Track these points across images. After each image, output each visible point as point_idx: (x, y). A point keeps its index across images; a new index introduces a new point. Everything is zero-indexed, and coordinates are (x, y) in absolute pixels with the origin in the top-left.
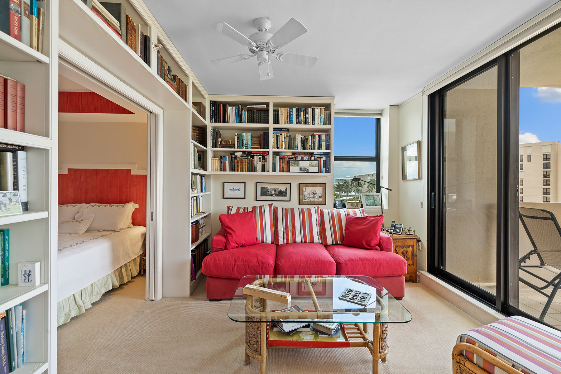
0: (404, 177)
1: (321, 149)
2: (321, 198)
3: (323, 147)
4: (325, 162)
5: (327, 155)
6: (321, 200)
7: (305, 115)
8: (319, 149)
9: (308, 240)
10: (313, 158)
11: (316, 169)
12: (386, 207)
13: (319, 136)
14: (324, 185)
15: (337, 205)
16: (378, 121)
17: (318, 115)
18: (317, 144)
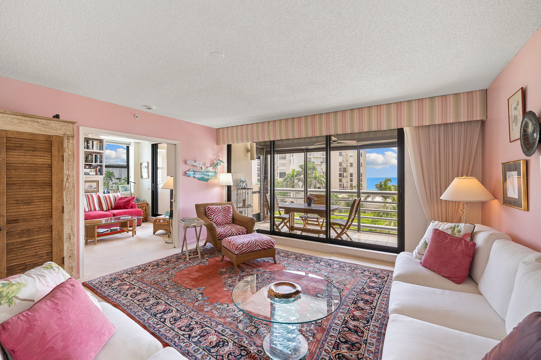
0: (142, 177)
1: (97, 162)
2: (95, 188)
3: (98, 162)
4: (99, 170)
5: (101, 166)
6: (96, 189)
7: (88, 144)
8: (95, 162)
9: (93, 209)
10: (92, 167)
11: (94, 173)
12: (133, 192)
13: (96, 156)
14: (97, 182)
15: (105, 192)
16: (128, 147)
17: (96, 145)
18: (94, 160)
